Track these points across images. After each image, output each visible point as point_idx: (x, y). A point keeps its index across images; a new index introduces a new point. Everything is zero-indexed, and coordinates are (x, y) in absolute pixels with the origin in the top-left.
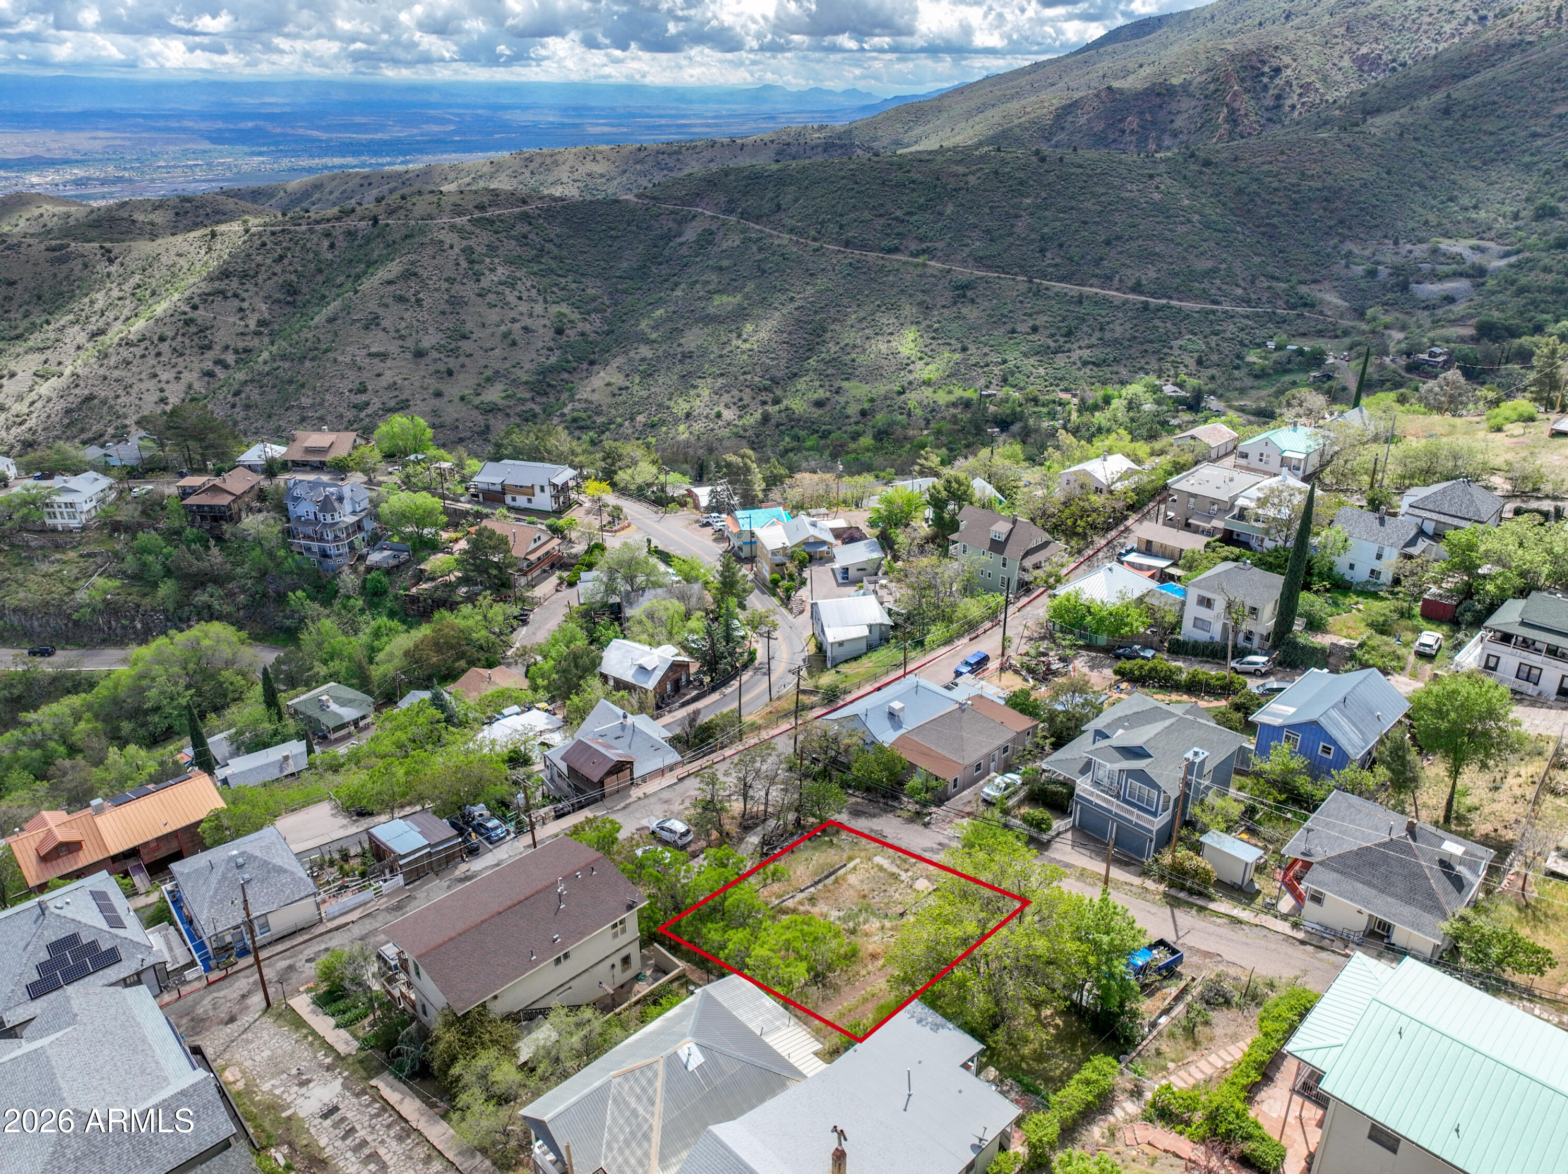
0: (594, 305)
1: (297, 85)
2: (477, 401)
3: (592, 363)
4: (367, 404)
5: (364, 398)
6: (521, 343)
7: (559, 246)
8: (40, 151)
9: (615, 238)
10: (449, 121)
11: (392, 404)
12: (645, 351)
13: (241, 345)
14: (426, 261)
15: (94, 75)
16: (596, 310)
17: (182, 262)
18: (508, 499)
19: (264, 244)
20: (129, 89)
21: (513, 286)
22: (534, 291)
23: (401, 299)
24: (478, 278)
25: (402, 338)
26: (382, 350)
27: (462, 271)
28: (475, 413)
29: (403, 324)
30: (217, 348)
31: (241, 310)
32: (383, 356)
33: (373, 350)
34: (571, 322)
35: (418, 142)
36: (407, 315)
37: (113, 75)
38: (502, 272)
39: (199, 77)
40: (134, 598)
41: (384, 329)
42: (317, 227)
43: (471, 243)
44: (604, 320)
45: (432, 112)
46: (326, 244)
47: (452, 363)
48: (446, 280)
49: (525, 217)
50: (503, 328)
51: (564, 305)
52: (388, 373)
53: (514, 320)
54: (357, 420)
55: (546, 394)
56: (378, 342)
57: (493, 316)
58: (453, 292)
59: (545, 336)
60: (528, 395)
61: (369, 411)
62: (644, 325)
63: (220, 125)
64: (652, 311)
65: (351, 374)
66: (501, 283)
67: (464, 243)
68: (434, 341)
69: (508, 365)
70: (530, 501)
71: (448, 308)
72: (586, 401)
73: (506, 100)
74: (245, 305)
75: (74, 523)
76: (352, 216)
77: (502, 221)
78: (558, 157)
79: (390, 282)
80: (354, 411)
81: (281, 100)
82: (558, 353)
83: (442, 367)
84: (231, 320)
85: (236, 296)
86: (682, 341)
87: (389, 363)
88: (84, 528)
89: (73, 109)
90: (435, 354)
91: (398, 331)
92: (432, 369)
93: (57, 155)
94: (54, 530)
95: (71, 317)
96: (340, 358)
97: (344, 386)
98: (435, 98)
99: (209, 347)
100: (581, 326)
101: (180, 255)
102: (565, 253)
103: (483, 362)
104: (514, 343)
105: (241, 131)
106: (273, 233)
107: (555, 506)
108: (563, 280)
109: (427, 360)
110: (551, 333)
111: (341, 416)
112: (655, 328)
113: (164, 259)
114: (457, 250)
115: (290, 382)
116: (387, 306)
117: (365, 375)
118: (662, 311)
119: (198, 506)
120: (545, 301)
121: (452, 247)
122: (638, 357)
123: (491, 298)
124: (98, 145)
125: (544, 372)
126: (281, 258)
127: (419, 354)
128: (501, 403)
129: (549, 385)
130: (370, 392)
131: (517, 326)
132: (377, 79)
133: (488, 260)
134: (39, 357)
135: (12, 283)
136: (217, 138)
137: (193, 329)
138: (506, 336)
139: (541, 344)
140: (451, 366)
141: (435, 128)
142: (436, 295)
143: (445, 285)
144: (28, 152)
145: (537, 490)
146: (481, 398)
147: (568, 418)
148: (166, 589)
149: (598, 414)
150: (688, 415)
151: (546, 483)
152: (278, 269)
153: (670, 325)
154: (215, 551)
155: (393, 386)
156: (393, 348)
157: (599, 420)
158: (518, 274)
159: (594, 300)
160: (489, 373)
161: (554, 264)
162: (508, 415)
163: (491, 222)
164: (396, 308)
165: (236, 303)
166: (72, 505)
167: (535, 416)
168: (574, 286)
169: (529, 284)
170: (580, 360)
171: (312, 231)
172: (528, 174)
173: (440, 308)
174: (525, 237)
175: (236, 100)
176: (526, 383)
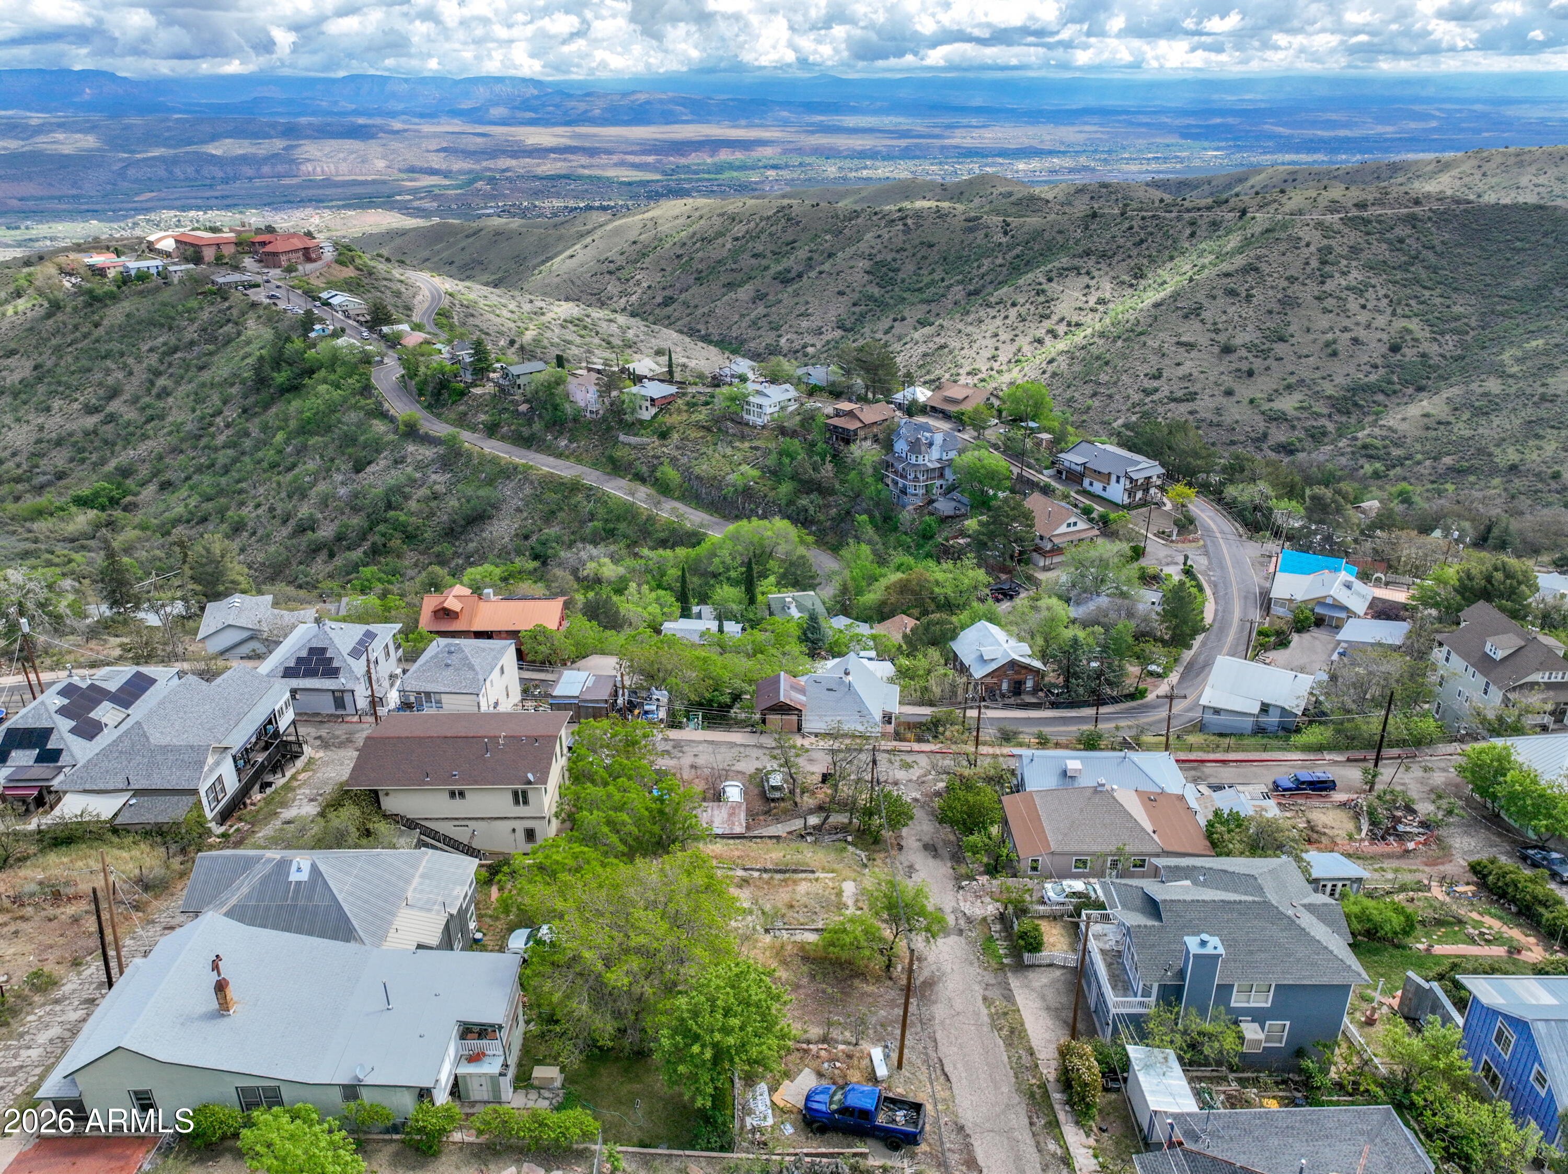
0: (1453, 325)
1: (1281, 82)
2: (1266, 406)
3: (1420, 389)
4: (1156, 390)
5: (1156, 384)
6: (1343, 354)
7: (1440, 255)
8: (1035, 143)
9: (1518, 251)
10: (1434, 117)
11: (1179, 394)
12: (1494, 385)
13: (1075, 319)
14: (1274, 256)
15: (1104, 76)
16: (1454, 331)
17: (1060, 238)
18: (1086, 482)
19: (1131, 228)
20: (1127, 87)
21: (1361, 293)
22: (1385, 301)
23: (1232, 293)
24: (1324, 279)
25: (1217, 331)
26: (1192, 340)
27: (1308, 270)
28: (1259, 418)
29: (1224, 318)
30: (1055, 318)
31: (1088, 287)
32: (1189, 346)
33: (1183, 339)
34: (1415, 340)
35: (1386, 140)
36: (1231, 310)
37: (1118, 76)
38: (1355, 276)
39: (1189, 75)
40: (765, 489)
41: (1202, 321)
42: (1187, 216)
43: (1332, 242)
44: (1462, 344)
45: (1417, 108)
46: (1188, 232)
47: (1258, 364)
48: (1287, 279)
49: (1412, 220)
50: (1330, 336)
51: (1416, 320)
52: (1189, 364)
53: (1345, 329)
54: (1141, 403)
55: (1348, 413)
56: (1192, 332)
57: (1324, 322)
58: (1289, 292)
59: (1375, 349)
60: (1325, 411)
61: (1155, 397)
62: (1506, 356)
63: (1192, 121)
64: (1527, 341)
65: (1154, 359)
66: (1348, 288)
67: (1325, 242)
68: (1248, 339)
69: (1318, 374)
70: (1104, 489)
71: (1276, 307)
72: (1390, 429)
73: (1514, 94)
74: (1092, 283)
75: (759, 422)
76: (1224, 207)
77: (1379, 222)
78: (1526, 157)
79: (1227, 275)
80: (1142, 395)
81: (1259, 97)
82: (1382, 371)
83: (1245, 366)
84: (1076, 294)
85: (1088, 273)
86: (1550, 380)
87: (1194, 354)
88: (764, 427)
89: (1074, 107)
90: (1243, 353)
91: (1215, 324)
92: (1234, 366)
93: (1047, 146)
94: (747, 424)
95: (960, 277)
96: (1150, 343)
97: (1142, 369)
98: (1430, 91)
99: (1048, 317)
100: (1425, 347)
101: (1060, 232)
102: (1444, 262)
103: (1290, 368)
104: (1334, 354)
105: (1208, 126)
106: (1143, 218)
107: (1127, 501)
108: (1427, 293)
109: (1233, 357)
110: (1384, 349)
111: (1128, 397)
112: (1518, 360)
113: (1046, 235)
114: (1312, 248)
115: (1098, 358)
116: (1214, 298)
117: (1167, 361)
118: (1541, 342)
119: (836, 427)
120: (1394, 314)
121: (1308, 245)
122: (1481, 390)
123: (1330, 303)
124: (1081, 137)
125: (1356, 389)
126: (1142, 241)
127: (1227, 350)
128: (1291, 413)
129: (1356, 404)
130: (1163, 379)
131: (1347, 335)
132: (1370, 72)
133: (1344, 262)
134: (925, 307)
135: (931, 246)
136: (1186, 133)
137: (1042, 299)
138: (1328, 344)
139: (1366, 359)
140: (1254, 367)
141: (1413, 125)
142: (1271, 293)
143: (1285, 284)
144: (1025, 142)
145: (1114, 478)
146: (1272, 404)
147: (1359, 443)
148: (786, 488)
149: (1396, 445)
150: (1513, 468)
151: (1122, 474)
152: (1134, 253)
153: (1544, 360)
154: (829, 466)
155: (1188, 377)
156: (1203, 340)
157: (1396, 452)
158: (1373, 281)
159: (1457, 318)
160: (1292, 380)
161: (1424, 275)
162: (1293, 428)
163: (1366, 222)
164: (1221, 301)
165: (1086, 280)
166: (760, 406)
167: (1324, 434)
168: (1438, 300)
169: (1381, 293)
170: (1405, 383)
171: (1179, 219)
172: (1478, 176)
173: (1269, 307)
174: (1401, 241)
175: (1215, 97)
176: (1329, 397)
